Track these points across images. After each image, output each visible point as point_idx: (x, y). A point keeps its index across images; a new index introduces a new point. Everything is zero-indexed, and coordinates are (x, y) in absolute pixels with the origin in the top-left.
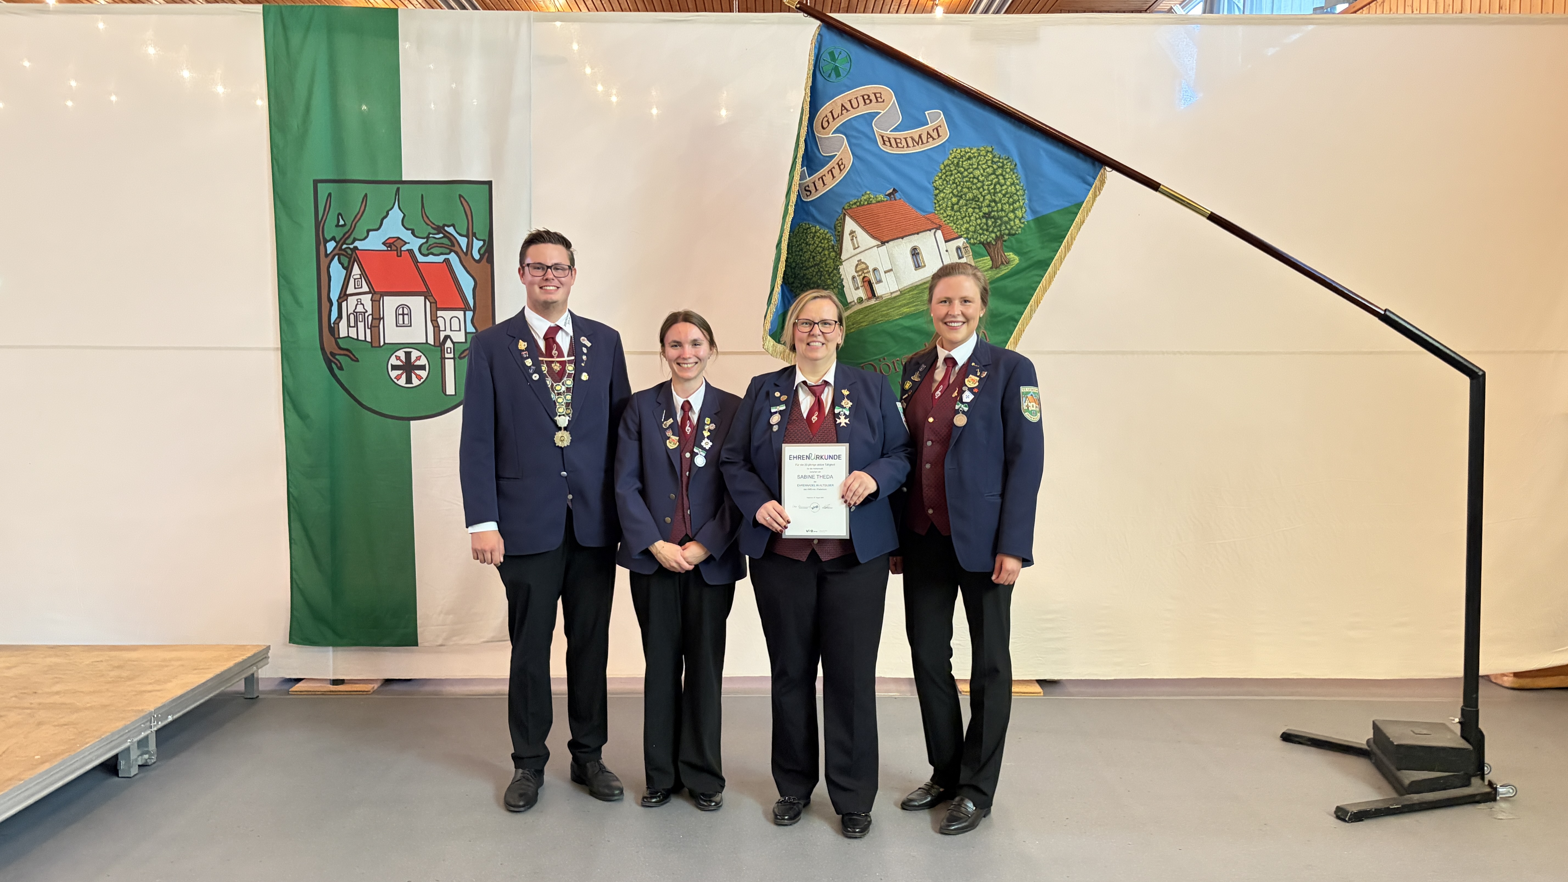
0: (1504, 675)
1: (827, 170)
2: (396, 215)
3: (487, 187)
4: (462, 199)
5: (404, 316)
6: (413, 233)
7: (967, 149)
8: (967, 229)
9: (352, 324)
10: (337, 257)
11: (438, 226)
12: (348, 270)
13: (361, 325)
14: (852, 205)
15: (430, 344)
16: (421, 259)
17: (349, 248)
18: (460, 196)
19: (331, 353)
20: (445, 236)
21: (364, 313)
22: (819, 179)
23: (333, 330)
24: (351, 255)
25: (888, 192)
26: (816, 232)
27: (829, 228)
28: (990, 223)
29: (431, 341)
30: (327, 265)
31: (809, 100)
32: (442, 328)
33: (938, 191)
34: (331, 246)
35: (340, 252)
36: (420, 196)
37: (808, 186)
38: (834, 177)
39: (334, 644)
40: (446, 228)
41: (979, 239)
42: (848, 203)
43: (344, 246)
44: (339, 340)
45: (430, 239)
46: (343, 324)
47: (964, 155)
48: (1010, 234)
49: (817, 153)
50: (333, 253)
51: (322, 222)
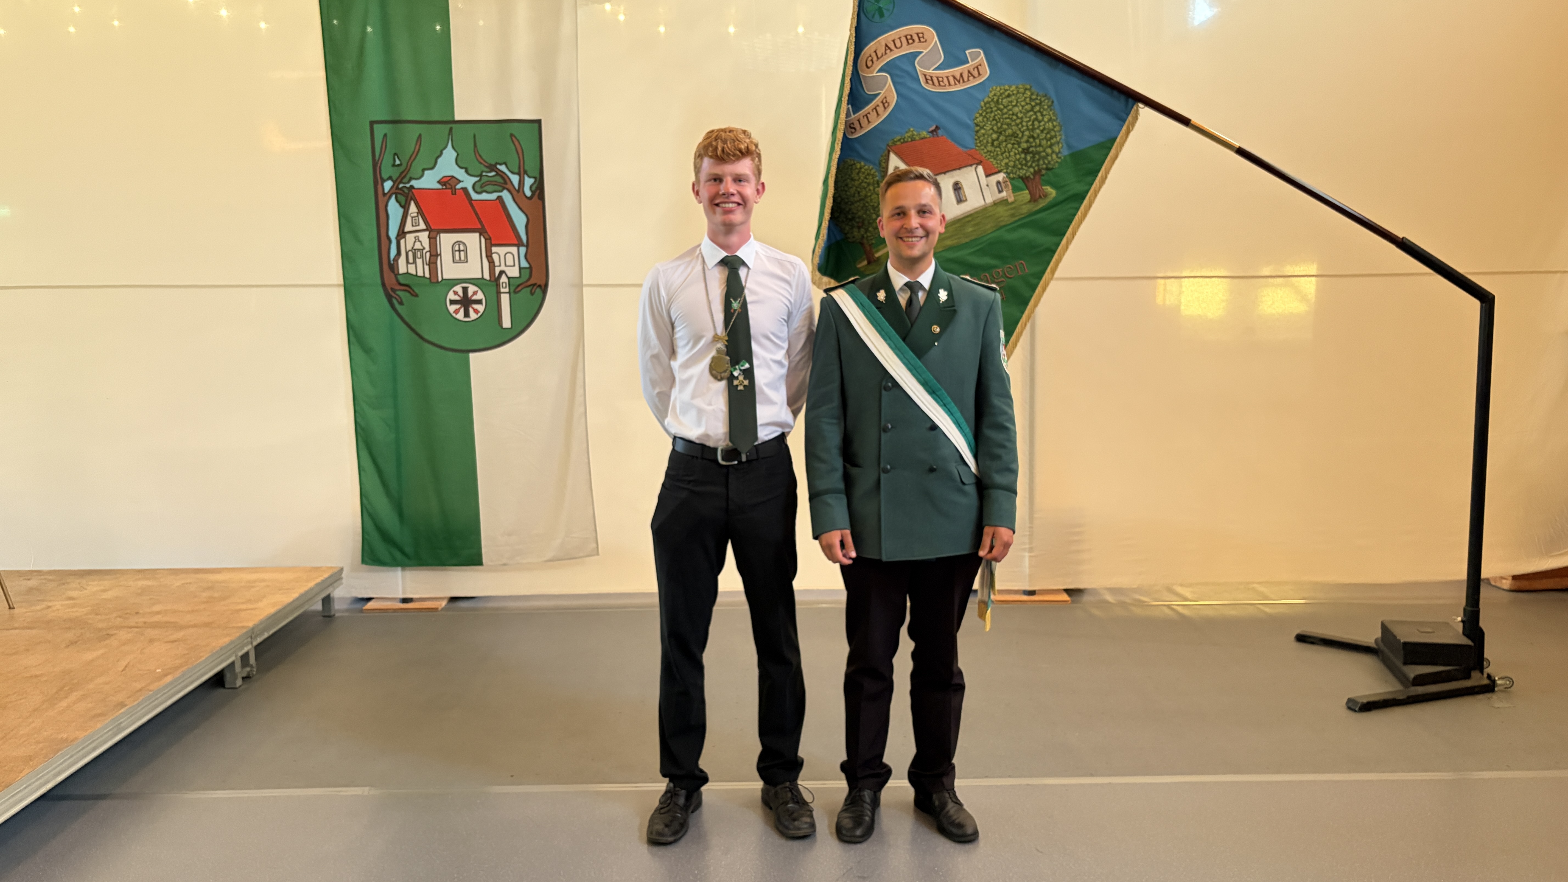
0: (1502, 578)
1: (871, 108)
2: (449, 154)
3: (536, 125)
4: (514, 138)
5: (460, 253)
6: (467, 172)
7: (1007, 87)
8: (1007, 164)
9: (411, 260)
10: (394, 197)
11: (491, 165)
12: (405, 208)
13: (419, 262)
14: (896, 142)
15: (485, 280)
16: (474, 196)
17: (406, 187)
18: (512, 135)
19: (392, 289)
20: (497, 174)
21: (422, 250)
22: (864, 117)
23: (393, 267)
24: (408, 194)
25: (931, 129)
26: (861, 168)
27: (874, 164)
28: (1028, 158)
29: (487, 276)
30: (385, 203)
31: (854, 40)
32: (497, 263)
33: (978, 128)
34: (388, 185)
35: (396, 191)
36: (472, 136)
37: (853, 124)
38: (878, 115)
39: (403, 565)
40: (498, 166)
41: (1018, 173)
42: (893, 140)
43: (401, 186)
44: (399, 277)
45: (483, 178)
46: (402, 261)
47: (1003, 93)
48: (1047, 169)
49: (862, 92)
50: (391, 192)
51: (379, 162)
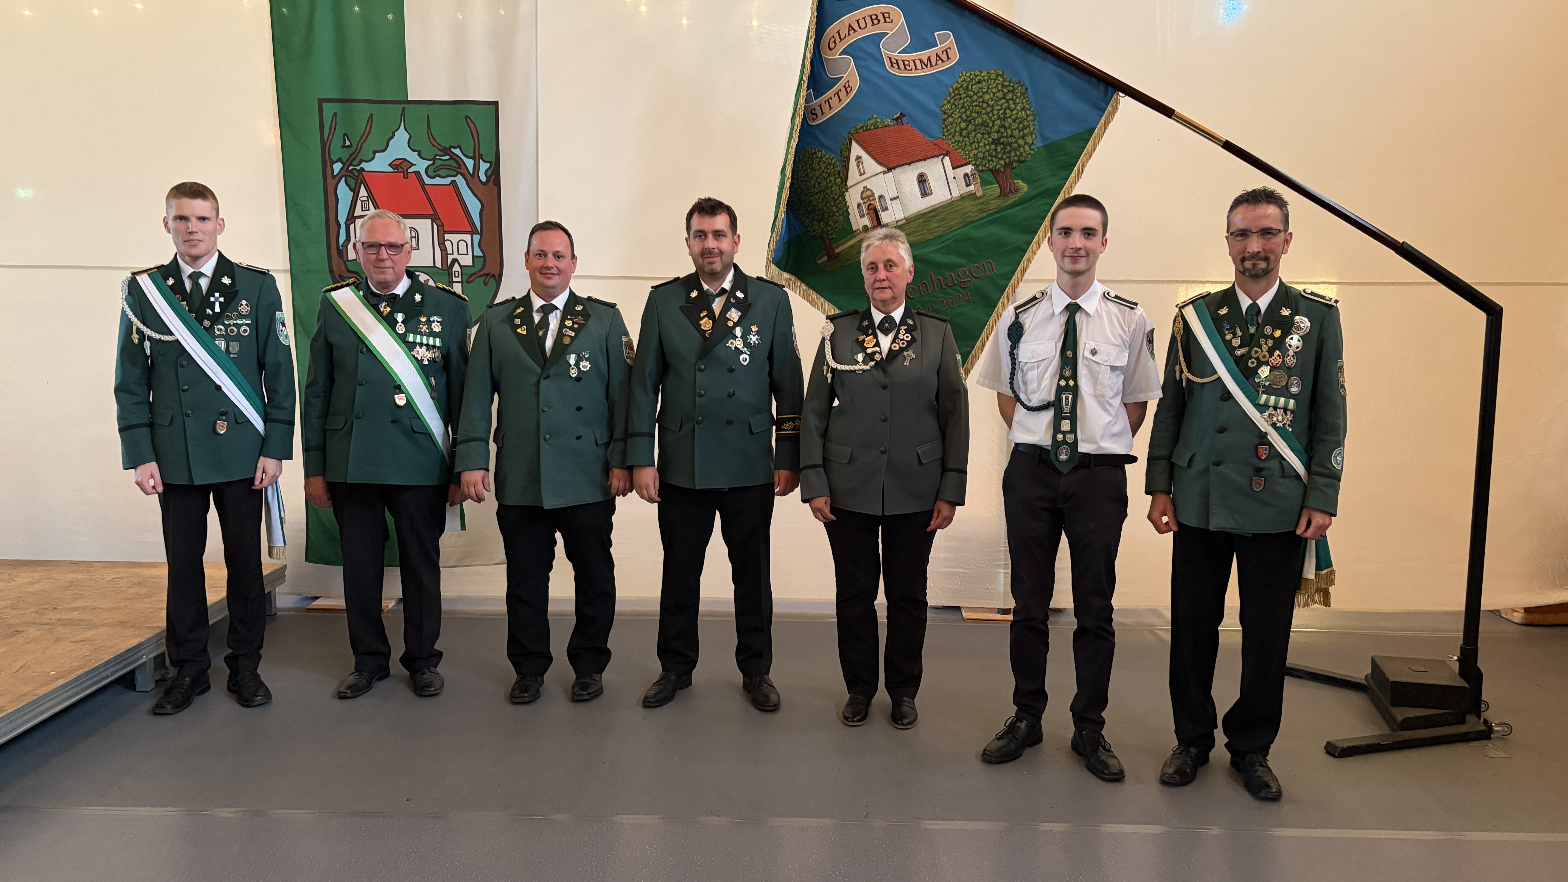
0: (1514, 610)
1: (833, 93)
2: (402, 136)
3: (493, 107)
4: (468, 120)
5: (411, 239)
6: (420, 155)
7: (977, 72)
8: (975, 155)
10: (343, 179)
11: (445, 148)
12: (356, 191)
14: (859, 129)
15: (437, 267)
16: (427, 180)
17: (356, 169)
18: (467, 117)
19: (340, 276)
20: (451, 158)
22: (825, 102)
23: (342, 253)
24: (358, 177)
25: (895, 117)
26: (822, 157)
27: (834, 152)
28: (999, 149)
29: (439, 264)
30: (334, 186)
31: (816, 19)
32: (449, 251)
33: (946, 116)
34: (337, 167)
35: (346, 174)
36: (426, 117)
37: (814, 109)
38: (840, 100)
40: (453, 150)
41: (987, 165)
42: (854, 127)
43: (351, 168)
44: (347, 263)
45: (436, 161)
46: (351, 248)
47: (974, 79)
48: (1019, 161)
49: (824, 75)
50: (340, 175)
51: (329, 142)
